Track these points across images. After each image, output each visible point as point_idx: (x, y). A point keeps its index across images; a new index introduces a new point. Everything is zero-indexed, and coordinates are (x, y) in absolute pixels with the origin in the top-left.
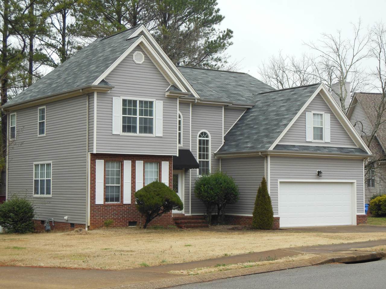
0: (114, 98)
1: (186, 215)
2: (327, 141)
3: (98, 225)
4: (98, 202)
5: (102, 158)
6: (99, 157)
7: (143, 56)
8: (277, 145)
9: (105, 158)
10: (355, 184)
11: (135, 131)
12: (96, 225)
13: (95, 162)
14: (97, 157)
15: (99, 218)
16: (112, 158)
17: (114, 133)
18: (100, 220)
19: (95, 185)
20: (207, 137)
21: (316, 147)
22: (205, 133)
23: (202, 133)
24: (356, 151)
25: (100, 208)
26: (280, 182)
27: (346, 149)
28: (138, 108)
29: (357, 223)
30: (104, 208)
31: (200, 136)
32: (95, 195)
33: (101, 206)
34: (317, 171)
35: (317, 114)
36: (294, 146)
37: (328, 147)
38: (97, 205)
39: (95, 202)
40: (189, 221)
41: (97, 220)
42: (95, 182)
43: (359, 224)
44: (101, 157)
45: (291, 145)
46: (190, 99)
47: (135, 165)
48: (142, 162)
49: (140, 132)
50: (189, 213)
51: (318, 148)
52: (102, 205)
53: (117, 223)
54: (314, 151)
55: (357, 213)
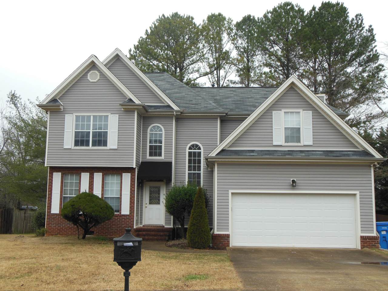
0: (66, 115)
1: (166, 227)
2: (306, 143)
3: (53, 233)
4: (53, 211)
5: (60, 170)
6: (57, 170)
7: (99, 74)
8: (223, 151)
9: (63, 170)
10: (358, 196)
11: (88, 145)
12: (51, 233)
13: (53, 175)
14: (55, 170)
15: (55, 227)
16: (70, 170)
17: (65, 147)
18: (55, 228)
19: (52, 196)
20: (200, 149)
21: (289, 151)
22: (197, 146)
23: (193, 146)
24: (353, 155)
25: (56, 217)
26: (232, 193)
27: (339, 153)
28: (92, 123)
29: (361, 247)
30: (60, 217)
31: (190, 148)
32: (51, 205)
33: (57, 216)
34: (292, 180)
35: (290, 112)
36: (253, 151)
37: (308, 151)
38: (52, 214)
39: (51, 211)
40: (148, 234)
41: (52, 228)
42: (52, 193)
43: (364, 248)
44: (58, 170)
45: (249, 151)
46: (167, 112)
47: (94, 177)
48: (101, 174)
49: (93, 145)
50: (170, 225)
51: (290, 153)
52: (58, 214)
53: (73, 232)
54: (281, 156)
55: (362, 233)
